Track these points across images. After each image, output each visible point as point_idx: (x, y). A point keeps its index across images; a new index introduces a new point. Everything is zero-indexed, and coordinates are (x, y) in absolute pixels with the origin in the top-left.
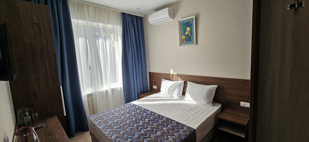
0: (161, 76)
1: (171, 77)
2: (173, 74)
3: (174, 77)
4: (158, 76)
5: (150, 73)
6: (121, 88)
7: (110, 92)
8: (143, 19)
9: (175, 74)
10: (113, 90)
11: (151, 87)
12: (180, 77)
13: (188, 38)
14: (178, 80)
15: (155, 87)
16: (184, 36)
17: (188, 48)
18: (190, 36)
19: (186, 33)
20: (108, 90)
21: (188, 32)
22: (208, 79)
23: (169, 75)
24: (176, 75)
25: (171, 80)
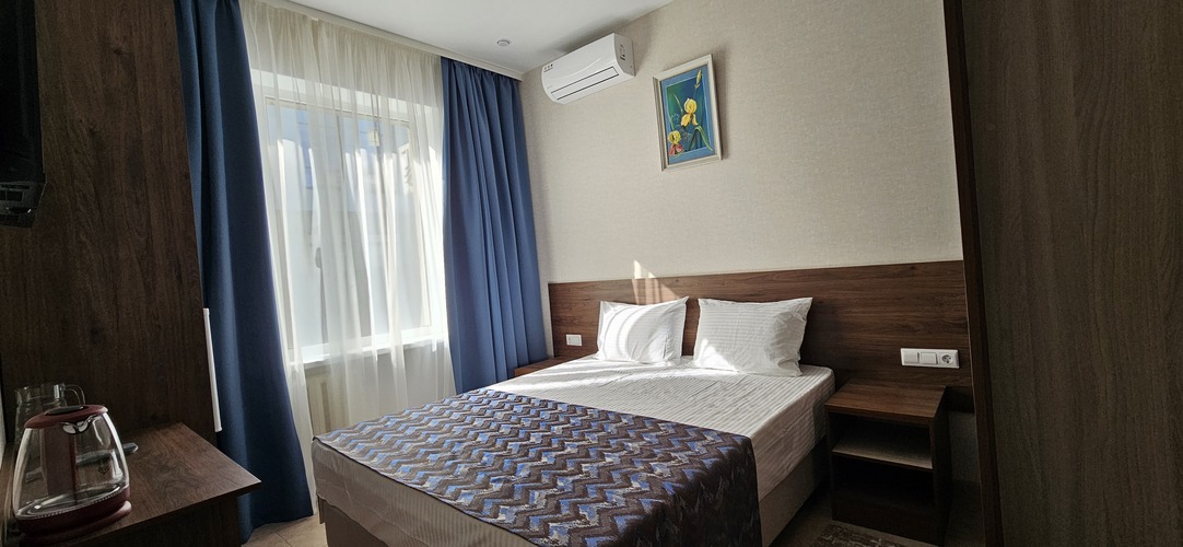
0: (596, 292)
1: (636, 291)
2: (643, 280)
3: (648, 291)
4: (585, 293)
5: (552, 287)
6: (440, 346)
7: (397, 359)
8: (522, 86)
9: (651, 276)
10: (409, 351)
11: (559, 341)
12: (669, 286)
13: (690, 139)
14: (664, 298)
15: (574, 340)
16: (676, 134)
17: (697, 172)
18: (699, 128)
19: (685, 121)
20: (389, 349)
21: (692, 117)
22: (774, 278)
23: (628, 283)
24: (656, 282)
25: (635, 304)
